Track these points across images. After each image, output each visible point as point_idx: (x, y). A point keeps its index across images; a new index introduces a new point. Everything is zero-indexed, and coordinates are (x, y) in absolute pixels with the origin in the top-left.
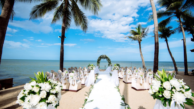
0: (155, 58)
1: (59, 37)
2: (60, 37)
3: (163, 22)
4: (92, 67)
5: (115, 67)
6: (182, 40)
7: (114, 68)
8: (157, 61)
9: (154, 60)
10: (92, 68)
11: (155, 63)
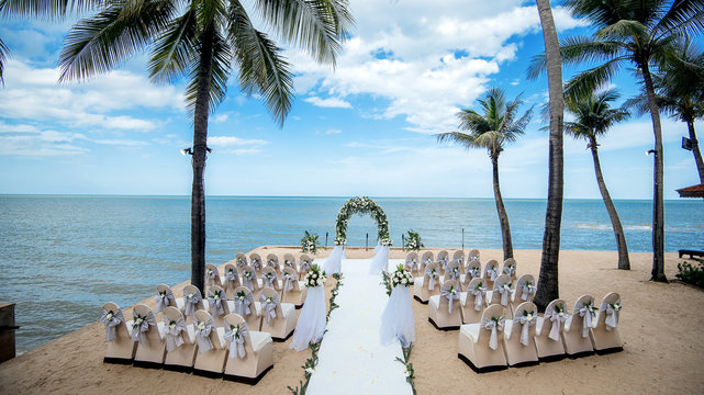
0: (546, 233)
1: (183, 153)
2: (186, 150)
3: (583, 80)
4: (315, 276)
5: (401, 276)
6: (650, 152)
7: (396, 280)
8: (553, 244)
9: (545, 239)
10: (312, 282)
11: (549, 249)
